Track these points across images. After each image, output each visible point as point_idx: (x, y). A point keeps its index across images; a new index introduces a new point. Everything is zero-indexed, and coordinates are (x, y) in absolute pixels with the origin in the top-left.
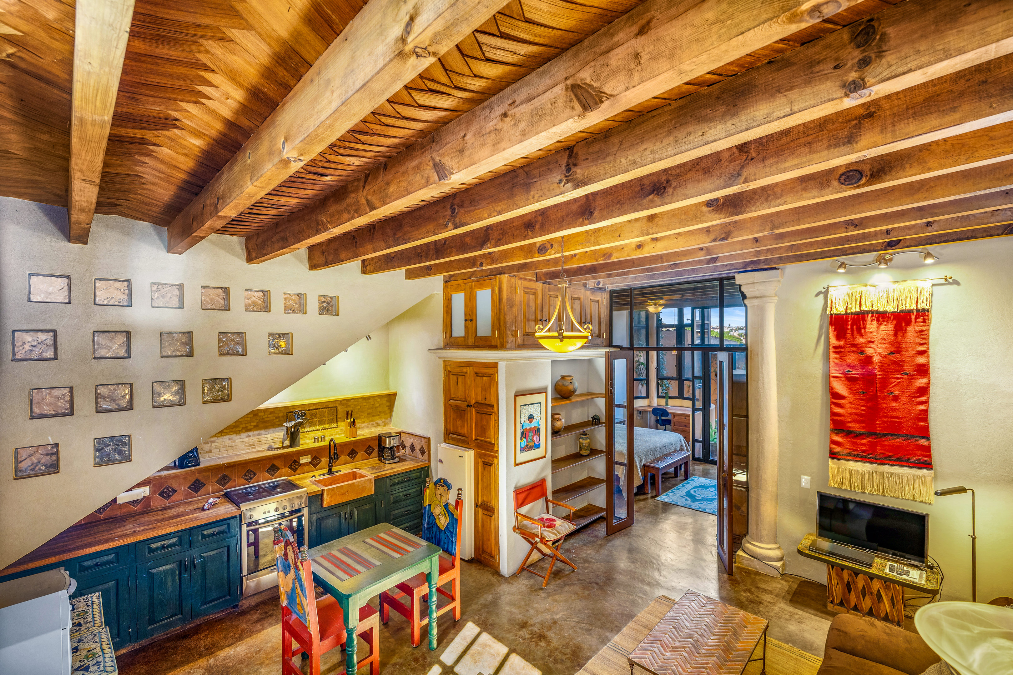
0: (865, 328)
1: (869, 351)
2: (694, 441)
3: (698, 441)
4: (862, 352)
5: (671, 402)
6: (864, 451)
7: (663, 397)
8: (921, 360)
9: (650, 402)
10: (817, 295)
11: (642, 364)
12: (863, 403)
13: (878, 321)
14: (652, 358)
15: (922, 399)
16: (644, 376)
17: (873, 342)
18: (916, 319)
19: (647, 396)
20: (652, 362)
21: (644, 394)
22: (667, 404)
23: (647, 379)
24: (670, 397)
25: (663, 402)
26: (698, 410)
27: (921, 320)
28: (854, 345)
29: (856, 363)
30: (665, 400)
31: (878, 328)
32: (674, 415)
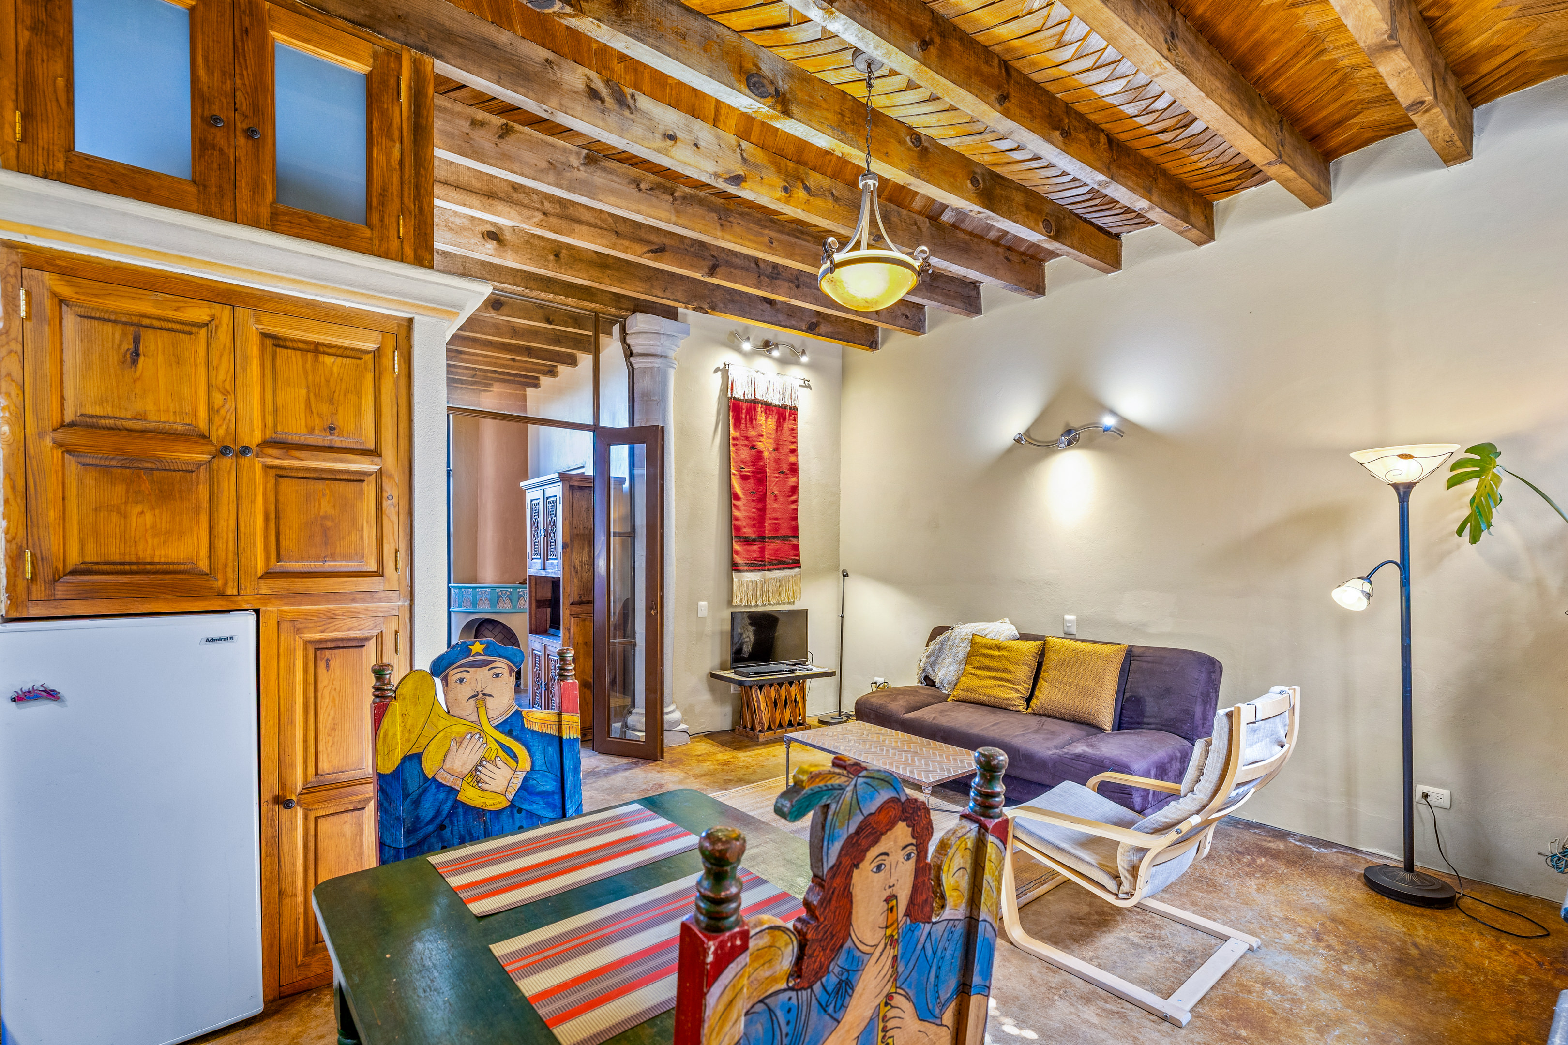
0: (756, 420)
1: (760, 446)
4: (753, 447)
6: (755, 559)
8: (792, 459)
10: (716, 371)
12: (753, 504)
13: (766, 413)
15: (793, 498)
17: (762, 436)
18: (790, 416)
27: (792, 418)
28: (747, 438)
29: (748, 458)
31: (766, 421)
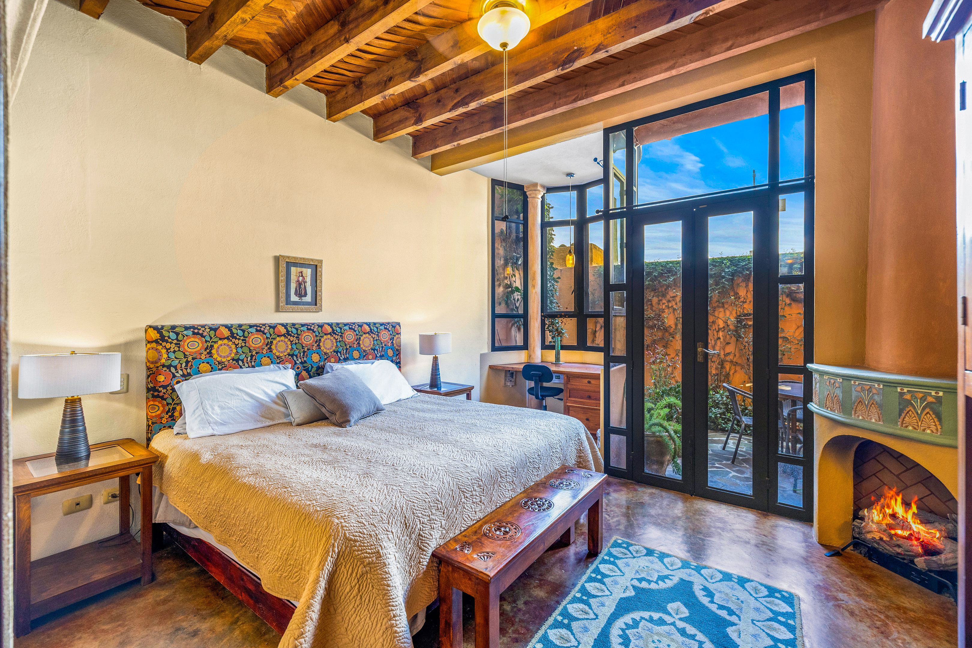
2: (609, 431)
3: (618, 431)
5: (565, 355)
7: (552, 347)
9: (530, 356)
11: (517, 289)
14: (534, 279)
16: (521, 312)
19: (525, 346)
20: (534, 286)
21: (520, 343)
22: (558, 358)
23: (525, 316)
24: (563, 348)
25: (551, 355)
26: (618, 360)
30: (553, 352)
32: (570, 376)
